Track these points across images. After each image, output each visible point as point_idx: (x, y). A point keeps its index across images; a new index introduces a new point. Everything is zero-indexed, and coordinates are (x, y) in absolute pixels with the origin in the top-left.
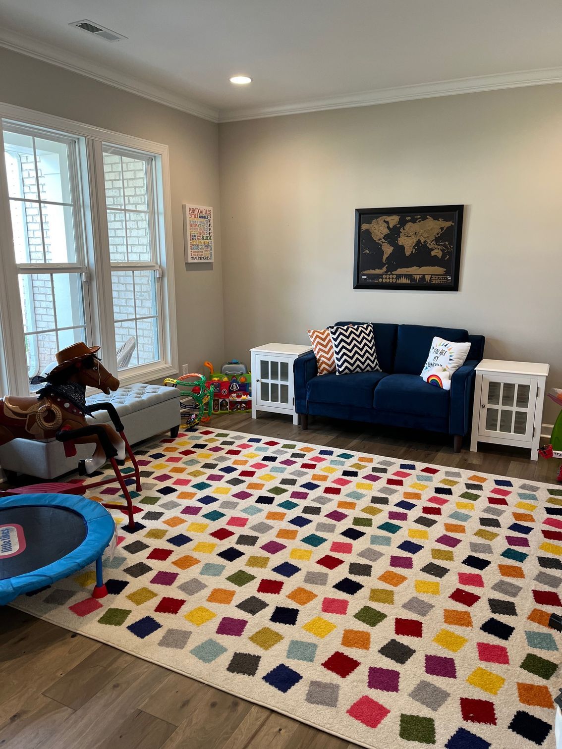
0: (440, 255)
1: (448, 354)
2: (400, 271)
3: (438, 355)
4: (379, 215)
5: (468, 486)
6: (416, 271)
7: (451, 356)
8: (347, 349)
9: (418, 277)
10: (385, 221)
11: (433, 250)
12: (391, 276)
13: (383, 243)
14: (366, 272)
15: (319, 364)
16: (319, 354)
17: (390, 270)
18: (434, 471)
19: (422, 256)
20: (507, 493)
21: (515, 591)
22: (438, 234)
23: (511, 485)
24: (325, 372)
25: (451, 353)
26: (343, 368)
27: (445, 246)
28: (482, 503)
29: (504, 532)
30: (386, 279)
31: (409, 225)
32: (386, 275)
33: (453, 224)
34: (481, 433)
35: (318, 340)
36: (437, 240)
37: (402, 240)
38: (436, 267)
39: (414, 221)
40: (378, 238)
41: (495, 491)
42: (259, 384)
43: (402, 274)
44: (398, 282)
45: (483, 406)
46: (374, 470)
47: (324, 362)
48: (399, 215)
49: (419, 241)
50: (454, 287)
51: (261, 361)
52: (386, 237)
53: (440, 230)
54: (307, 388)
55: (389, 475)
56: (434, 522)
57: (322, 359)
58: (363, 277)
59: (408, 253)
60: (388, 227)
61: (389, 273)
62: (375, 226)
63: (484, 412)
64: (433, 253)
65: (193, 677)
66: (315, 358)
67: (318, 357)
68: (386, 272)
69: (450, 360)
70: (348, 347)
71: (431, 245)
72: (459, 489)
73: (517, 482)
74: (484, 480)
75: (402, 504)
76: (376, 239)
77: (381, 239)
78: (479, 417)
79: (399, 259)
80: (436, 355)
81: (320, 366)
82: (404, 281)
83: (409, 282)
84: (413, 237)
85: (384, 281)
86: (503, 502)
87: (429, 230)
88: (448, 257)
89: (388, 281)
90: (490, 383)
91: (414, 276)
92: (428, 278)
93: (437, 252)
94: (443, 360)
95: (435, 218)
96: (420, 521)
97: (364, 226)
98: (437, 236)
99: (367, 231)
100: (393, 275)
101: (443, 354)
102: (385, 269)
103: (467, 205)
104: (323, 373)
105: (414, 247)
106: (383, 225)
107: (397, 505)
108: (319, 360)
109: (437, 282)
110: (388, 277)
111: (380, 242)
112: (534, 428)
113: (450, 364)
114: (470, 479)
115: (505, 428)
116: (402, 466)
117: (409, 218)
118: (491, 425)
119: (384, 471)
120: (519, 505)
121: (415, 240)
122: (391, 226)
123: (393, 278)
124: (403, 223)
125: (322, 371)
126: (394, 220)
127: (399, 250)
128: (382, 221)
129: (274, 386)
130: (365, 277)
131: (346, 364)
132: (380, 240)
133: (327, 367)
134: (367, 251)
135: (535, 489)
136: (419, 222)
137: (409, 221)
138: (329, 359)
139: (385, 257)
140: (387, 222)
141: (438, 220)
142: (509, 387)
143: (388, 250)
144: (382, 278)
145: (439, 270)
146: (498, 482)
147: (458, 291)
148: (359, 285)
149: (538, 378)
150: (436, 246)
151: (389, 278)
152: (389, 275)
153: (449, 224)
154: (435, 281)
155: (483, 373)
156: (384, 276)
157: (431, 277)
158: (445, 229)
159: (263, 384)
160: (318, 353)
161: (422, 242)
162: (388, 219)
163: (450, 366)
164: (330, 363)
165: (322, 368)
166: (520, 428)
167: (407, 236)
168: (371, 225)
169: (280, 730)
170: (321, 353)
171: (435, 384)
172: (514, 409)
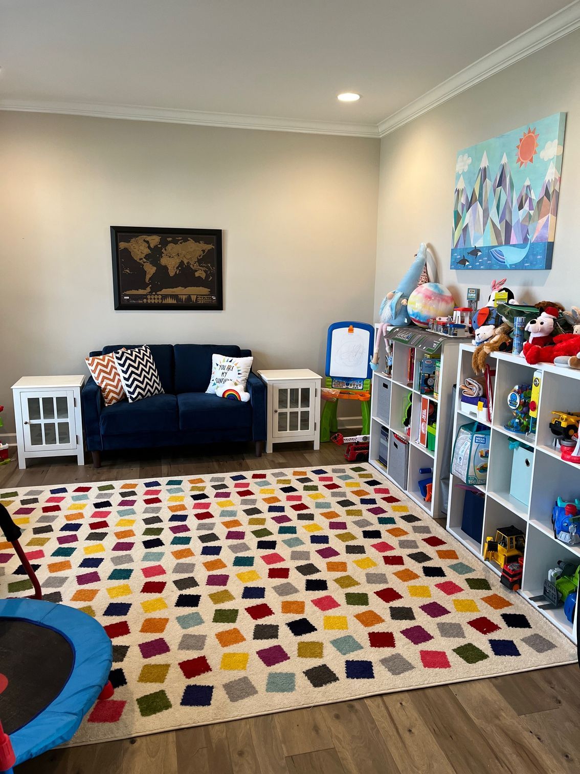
0: (203, 276)
1: (235, 369)
2: (165, 291)
3: (226, 371)
4: (136, 234)
5: (123, 495)
6: (181, 291)
7: (239, 371)
8: (136, 374)
9: (184, 297)
10: (144, 241)
11: (196, 271)
12: (156, 297)
13: (144, 262)
14: (128, 293)
15: (105, 394)
16: (104, 383)
17: (155, 290)
18: (87, 489)
19: (186, 276)
20: (158, 492)
21: (190, 567)
22: (200, 256)
23: (160, 485)
24: (114, 401)
25: (238, 368)
26: (136, 394)
27: (207, 267)
28: (140, 506)
29: (166, 525)
30: (152, 300)
31: (170, 247)
32: (151, 295)
33: (214, 247)
34: (276, 435)
35: (100, 367)
36: (200, 261)
37: (164, 261)
38: (201, 288)
39: (175, 242)
40: (139, 257)
41: (147, 493)
42: (28, 427)
43: (168, 295)
44: (163, 302)
45: (276, 411)
46: (23, 502)
47: (111, 391)
48: (160, 235)
49: (182, 263)
50: (218, 305)
51: (28, 399)
52: (147, 257)
53: (202, 253)
54: (101, 422)
55: (42, 503)
56: (106, 534)
57: (109, 387)
58: (125, 298)
59: (172, 274)
60: (149, 247)
61: (154, 293)
62: (134, 245)
63: (276, 416)
64: (197, 274)
65: (295, 708)
66: (100, 387)
67: (103, 386)
68: (151, 293)
69: (239, 374)
70: (136, 371)
71: (194, 266)
72: (116, 499)
73: (163, 480)
74: (135, 486)
75: (66, 528)
76: (137, 258)
77: (142, 259)
78: (272, 421)
79: (163, 279)
80: (223, 371)
81: (108, 395)
82: (169, 301)
83: (176, 302)
84: (176, 258)
85: (149, 301)
86: (157, 500)
87: (191, 252)
88: (211, 278)
89: (153, 301)
90: (280, 390)
91: (180, 296)
92: (194, 298)
93: (200, 273)
94: (232, 375)
95: (197, 241)
96: (91, 537)
97: (122, 245)
98: (199, 258)
99: (126, 249)
100: (158, 295)
101: (231, 369)
102: (148, 289)
103: (224, 230)
104: (112, 403)
105: (177, 268)
106: (143, 245)
107: (62, 529)
108: (105, 389)
109: (203, 302)
110: (152, 297)
111: (141, 261)
112: (315, 423)
113: (240, 378)
114: (122, 488)
115: (294, 427)
116: (53, 492)
117: (169, 239)
118: (282, 428)
119: (35, 501)
120: (171, 499)
121: (178, 261)
122: (152, 246)
123: (158, 299)
124: (164, 243)
125: (111, 400)
126: (155, 240)
127: (162, 270)
128: (142, 241)
129: (50, 427)
130: (128, 298)
131: (138, 390)
132: (140, 259)
133: (115, 396)
134: (128, 271)
135: (179, 483)
136: (181, 243)
137: (170, 242)
138: (116, 387)
139: (148, 277)
140: (147, 242)
141: (199, 243)
142: (294, 391)
143: (150, 270)
144: (147, 299)
145: (205, 291)
146: (147, 485)
147: (222, 310)
148: (120, 305)
149: (316, 380)
150: (199, 267)
151: (154, 299)
152: (154, 295)
153: (210, 247)
154: (201, 301)
155: (273, 382)
156: (149, 297)
157: (197, 298)
158: (206, 251)
159: (32, 426)
160: (102, 382)
161: (185, 263)
162: (148, 238)
163: (240, 380)
164: (117, 391)
165: (110, 397)
166: (305, 425)
167: (170, 257)
168: (130, 244)
169: (401, 704)
170: (106, 381)
171: (232, 398)
172: (300, 409)
